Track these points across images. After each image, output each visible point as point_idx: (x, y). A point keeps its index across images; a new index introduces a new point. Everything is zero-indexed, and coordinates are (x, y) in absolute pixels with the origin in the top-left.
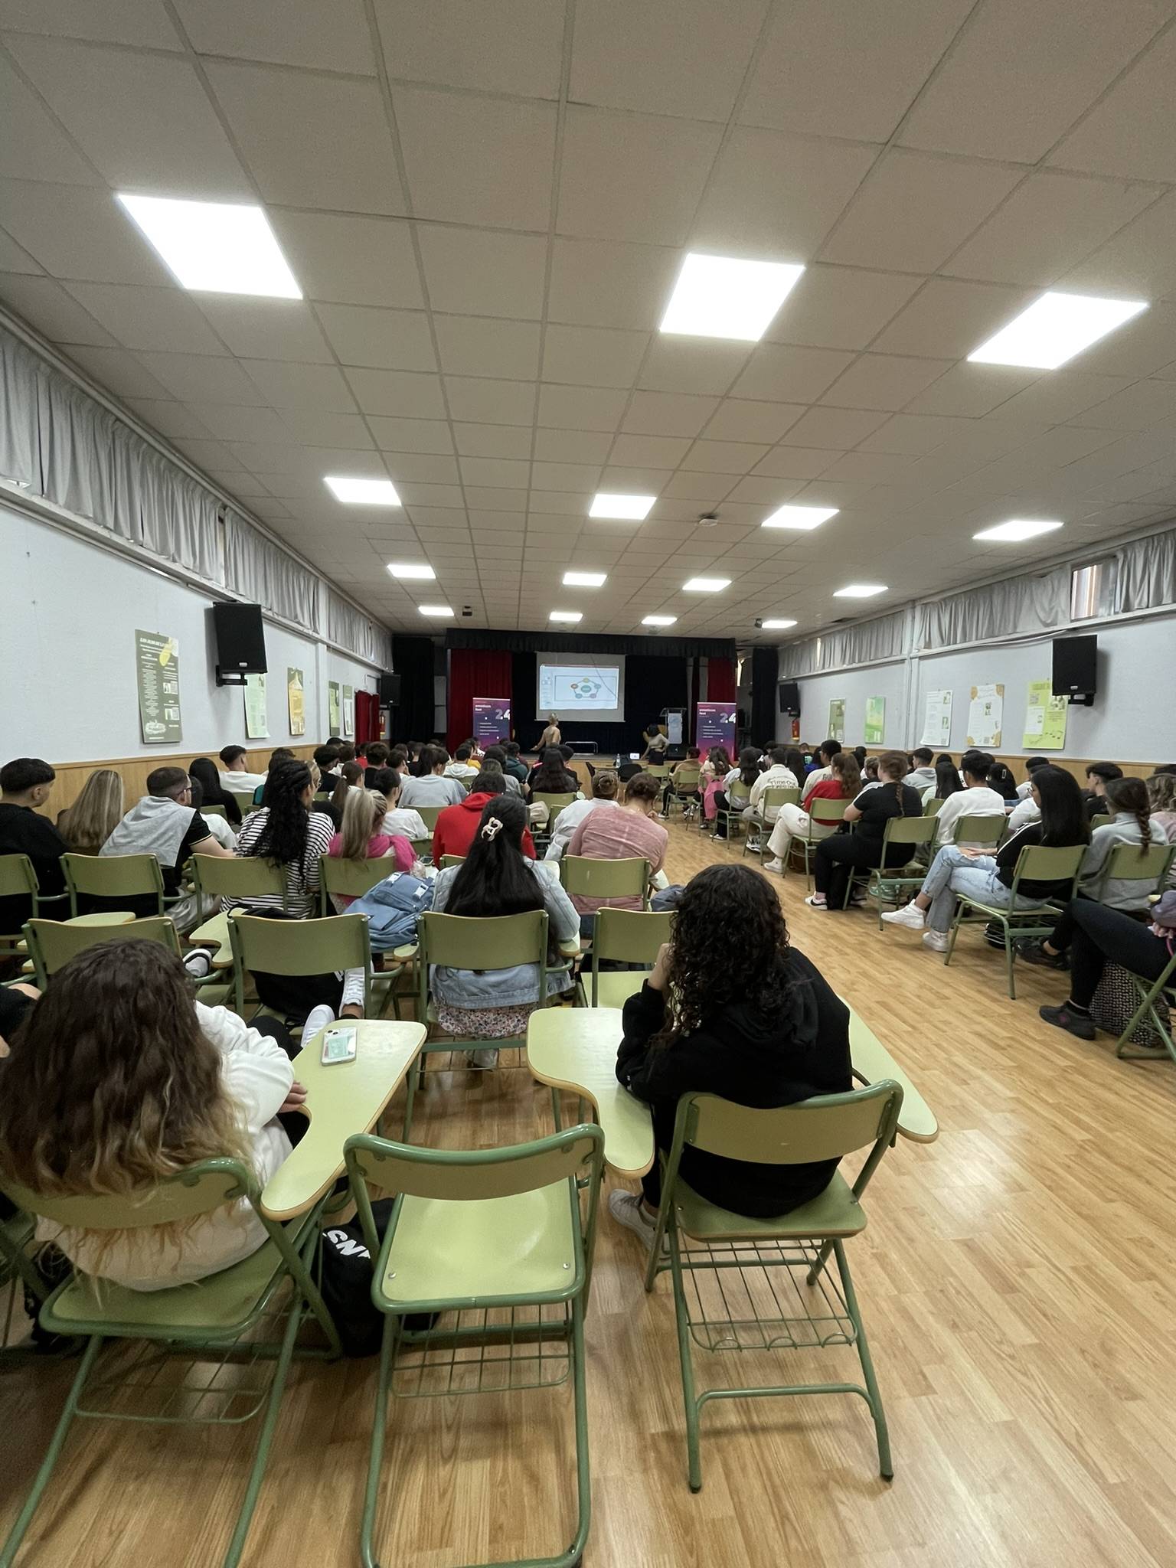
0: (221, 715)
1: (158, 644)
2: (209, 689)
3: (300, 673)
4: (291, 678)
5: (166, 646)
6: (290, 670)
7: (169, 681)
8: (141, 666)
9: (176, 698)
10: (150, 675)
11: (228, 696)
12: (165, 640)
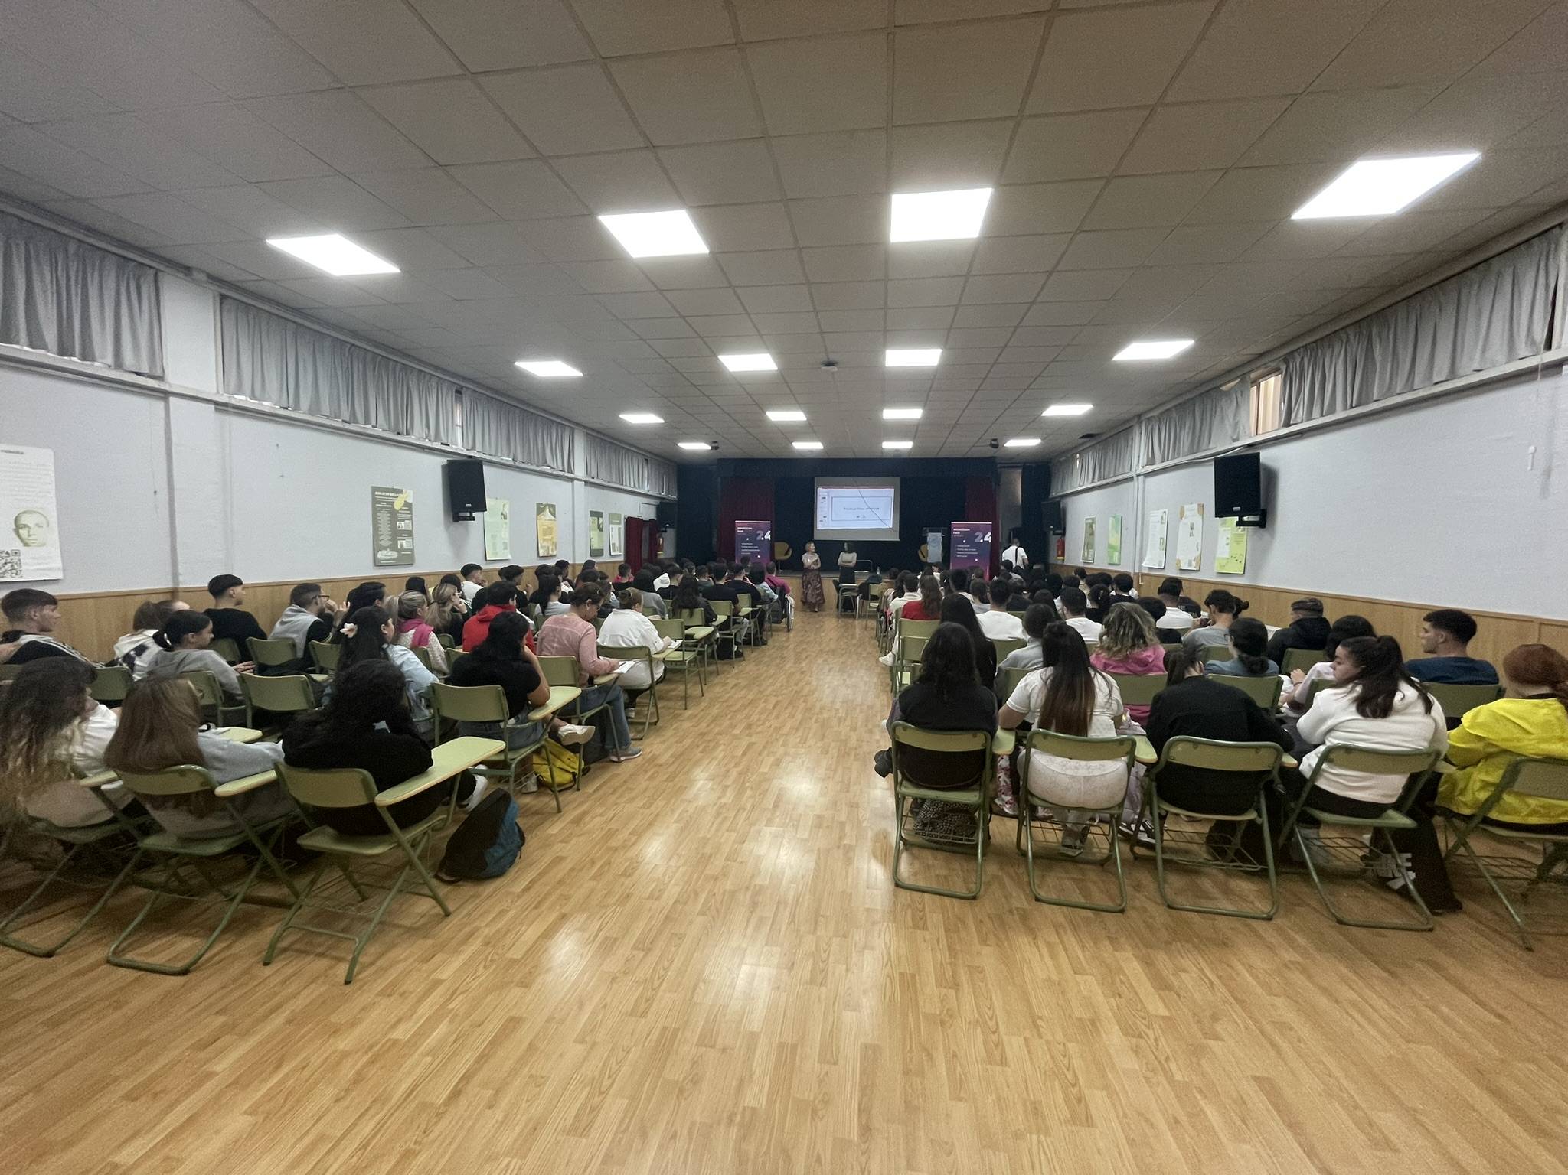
0: (458, 545)
1: (392, 495)
2: (445, 524)
3: (553, 507)
4: (540, 509)
5: (401, 496)
6: (538, 505)
7: (403, 521)
8: (375, 512)
9: (410, 533)
10: (384, 518)
11: (467, 529)
12: (400, 491)
